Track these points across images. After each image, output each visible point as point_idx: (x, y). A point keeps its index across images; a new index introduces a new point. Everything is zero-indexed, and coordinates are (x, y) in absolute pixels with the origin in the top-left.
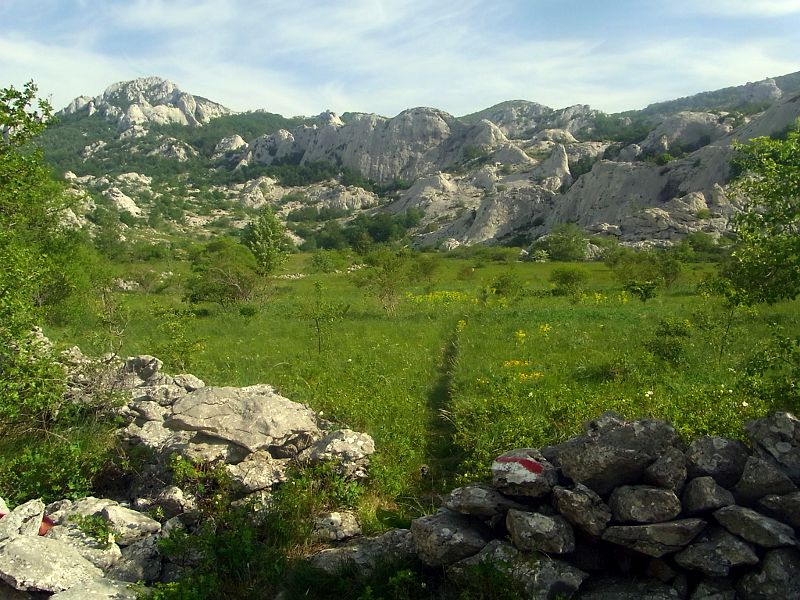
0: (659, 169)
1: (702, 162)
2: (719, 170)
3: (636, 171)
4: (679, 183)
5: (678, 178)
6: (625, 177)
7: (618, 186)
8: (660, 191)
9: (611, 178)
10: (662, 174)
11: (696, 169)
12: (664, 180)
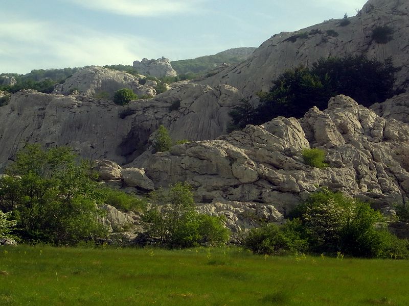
0: (117, 109)
1: (182, 104)
2: (212, 117)
3: (83, 109)
4: (148, 132)
5: (147, 125)
6: (65, 116)
7: (56, 129)
8: (120, 141)
9: (42, 116)
10: (123, 116)
11: (174, 114)
12: (126, 126)
